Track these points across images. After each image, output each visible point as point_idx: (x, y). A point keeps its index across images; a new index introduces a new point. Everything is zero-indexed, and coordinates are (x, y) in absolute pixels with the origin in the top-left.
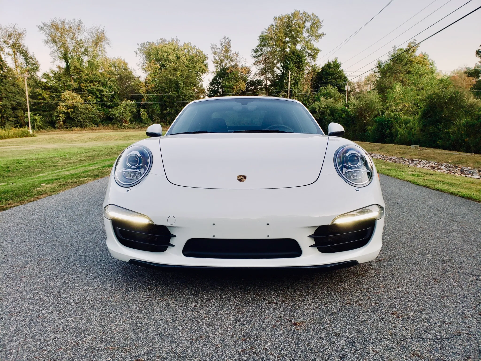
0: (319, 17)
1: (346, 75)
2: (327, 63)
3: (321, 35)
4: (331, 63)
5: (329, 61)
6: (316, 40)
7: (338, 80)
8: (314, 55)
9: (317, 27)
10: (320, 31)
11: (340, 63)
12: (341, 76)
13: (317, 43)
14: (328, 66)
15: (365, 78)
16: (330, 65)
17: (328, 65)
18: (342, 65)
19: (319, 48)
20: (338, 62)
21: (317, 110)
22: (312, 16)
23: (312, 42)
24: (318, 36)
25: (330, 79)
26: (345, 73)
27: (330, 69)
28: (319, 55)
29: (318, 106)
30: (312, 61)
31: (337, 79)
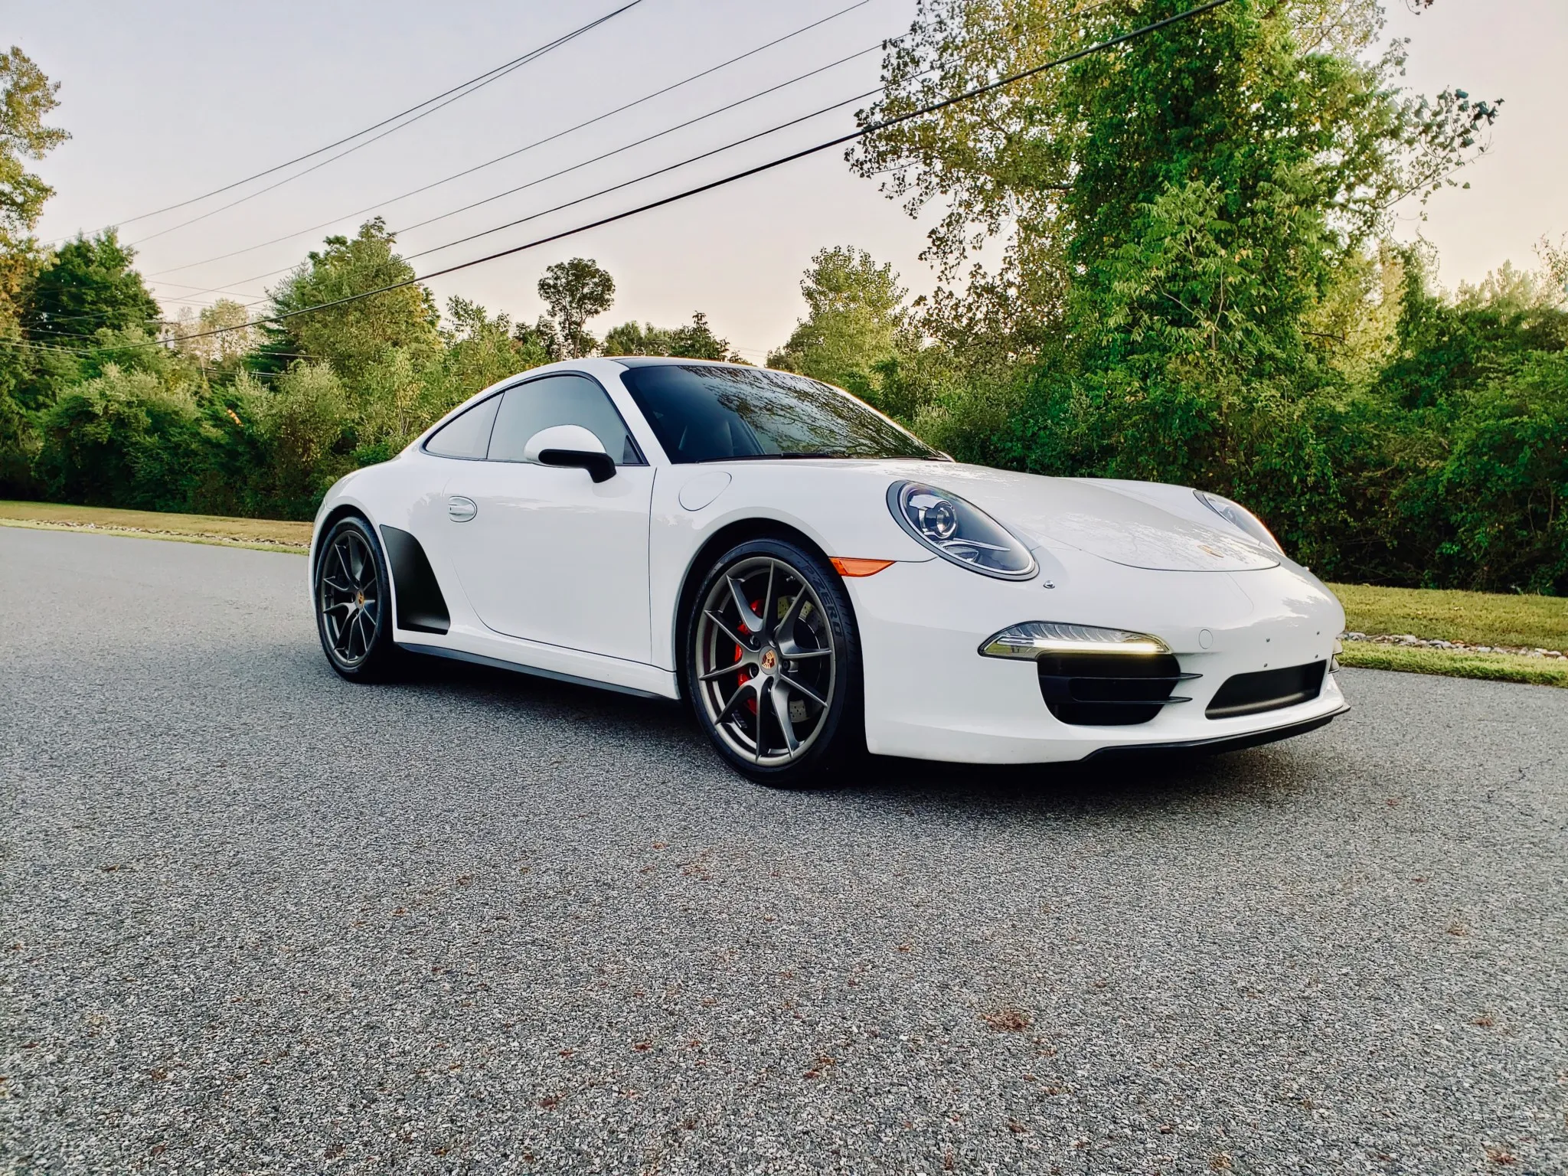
0: (45, 72)
1: (152, 296)
2: (75, 243)
3: (56, 136)
4: (93, 243)
5: (81, 234)
6: (30, 151)
7: (124, 310)
8: (25, 202)
9: (36, 102)
10: (48, 120)
11: (128, 248)
12: (136, 295)
13: (38, 161)
14: (81, 251)
15: (203, 315)
16: (89, 251)
17: (78, 248)
18: (135, 258)
19: (46, 182)
20: (122, 242)
21: (98, 409)
22: (11, 58)
23: (15, 154)
24: (39, 137)
25: (93, 303)
26: (146, 286)
27: (88, 266)
28: (48, 205)
29: (103, 395)
30: (17, 223)
31: (121, 304)
